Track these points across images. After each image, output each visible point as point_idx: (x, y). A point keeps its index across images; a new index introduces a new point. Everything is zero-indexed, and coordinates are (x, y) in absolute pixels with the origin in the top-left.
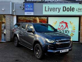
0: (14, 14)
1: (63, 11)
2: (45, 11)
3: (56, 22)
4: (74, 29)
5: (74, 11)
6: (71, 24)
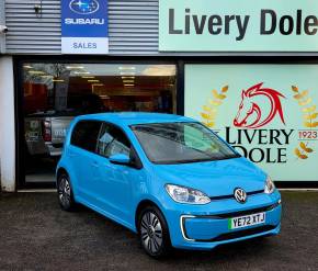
0: (3, 51)
1: (263, 32)
2: (172, 31)
3: (226, 89)
4: (314, 121)
5: (315, 31)
6: (296, 97)
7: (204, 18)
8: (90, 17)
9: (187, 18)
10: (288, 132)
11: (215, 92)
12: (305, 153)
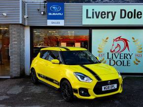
0: (26, 24)
2: (87, 17)
3: (107, 38)
4: (141, 50)
5: (141, 17)
6: (134, 41)
7: (99, 12)
8: (58, 12)
9: (93, 13)
10: (131, 55)
11: (103, 40)
12: (138, 63)
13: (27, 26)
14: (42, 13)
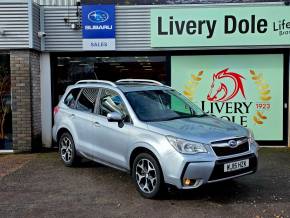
0: (43, 49)
2: (160, 33)
3: (201, 73)
4: (267, 96)
5: (265, 30)
6: (253, 78)
7: (183, 22)
8: (102, 24)
9: (171, 23)
10: (247, 104)
11: (193, 76)
12: (261, 120)
13: (45, 52)
14: (73, 26)
